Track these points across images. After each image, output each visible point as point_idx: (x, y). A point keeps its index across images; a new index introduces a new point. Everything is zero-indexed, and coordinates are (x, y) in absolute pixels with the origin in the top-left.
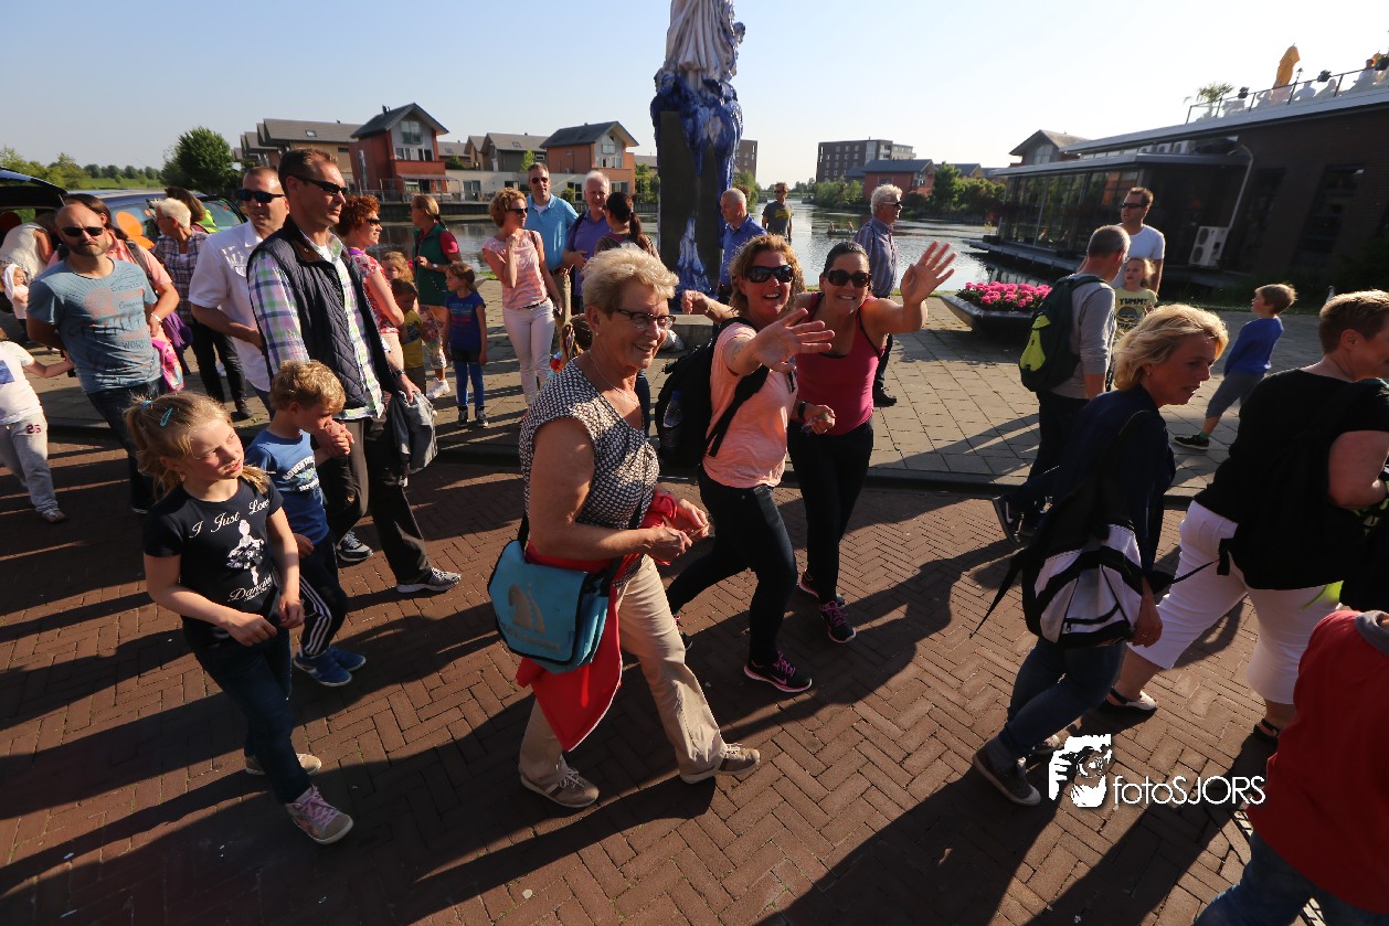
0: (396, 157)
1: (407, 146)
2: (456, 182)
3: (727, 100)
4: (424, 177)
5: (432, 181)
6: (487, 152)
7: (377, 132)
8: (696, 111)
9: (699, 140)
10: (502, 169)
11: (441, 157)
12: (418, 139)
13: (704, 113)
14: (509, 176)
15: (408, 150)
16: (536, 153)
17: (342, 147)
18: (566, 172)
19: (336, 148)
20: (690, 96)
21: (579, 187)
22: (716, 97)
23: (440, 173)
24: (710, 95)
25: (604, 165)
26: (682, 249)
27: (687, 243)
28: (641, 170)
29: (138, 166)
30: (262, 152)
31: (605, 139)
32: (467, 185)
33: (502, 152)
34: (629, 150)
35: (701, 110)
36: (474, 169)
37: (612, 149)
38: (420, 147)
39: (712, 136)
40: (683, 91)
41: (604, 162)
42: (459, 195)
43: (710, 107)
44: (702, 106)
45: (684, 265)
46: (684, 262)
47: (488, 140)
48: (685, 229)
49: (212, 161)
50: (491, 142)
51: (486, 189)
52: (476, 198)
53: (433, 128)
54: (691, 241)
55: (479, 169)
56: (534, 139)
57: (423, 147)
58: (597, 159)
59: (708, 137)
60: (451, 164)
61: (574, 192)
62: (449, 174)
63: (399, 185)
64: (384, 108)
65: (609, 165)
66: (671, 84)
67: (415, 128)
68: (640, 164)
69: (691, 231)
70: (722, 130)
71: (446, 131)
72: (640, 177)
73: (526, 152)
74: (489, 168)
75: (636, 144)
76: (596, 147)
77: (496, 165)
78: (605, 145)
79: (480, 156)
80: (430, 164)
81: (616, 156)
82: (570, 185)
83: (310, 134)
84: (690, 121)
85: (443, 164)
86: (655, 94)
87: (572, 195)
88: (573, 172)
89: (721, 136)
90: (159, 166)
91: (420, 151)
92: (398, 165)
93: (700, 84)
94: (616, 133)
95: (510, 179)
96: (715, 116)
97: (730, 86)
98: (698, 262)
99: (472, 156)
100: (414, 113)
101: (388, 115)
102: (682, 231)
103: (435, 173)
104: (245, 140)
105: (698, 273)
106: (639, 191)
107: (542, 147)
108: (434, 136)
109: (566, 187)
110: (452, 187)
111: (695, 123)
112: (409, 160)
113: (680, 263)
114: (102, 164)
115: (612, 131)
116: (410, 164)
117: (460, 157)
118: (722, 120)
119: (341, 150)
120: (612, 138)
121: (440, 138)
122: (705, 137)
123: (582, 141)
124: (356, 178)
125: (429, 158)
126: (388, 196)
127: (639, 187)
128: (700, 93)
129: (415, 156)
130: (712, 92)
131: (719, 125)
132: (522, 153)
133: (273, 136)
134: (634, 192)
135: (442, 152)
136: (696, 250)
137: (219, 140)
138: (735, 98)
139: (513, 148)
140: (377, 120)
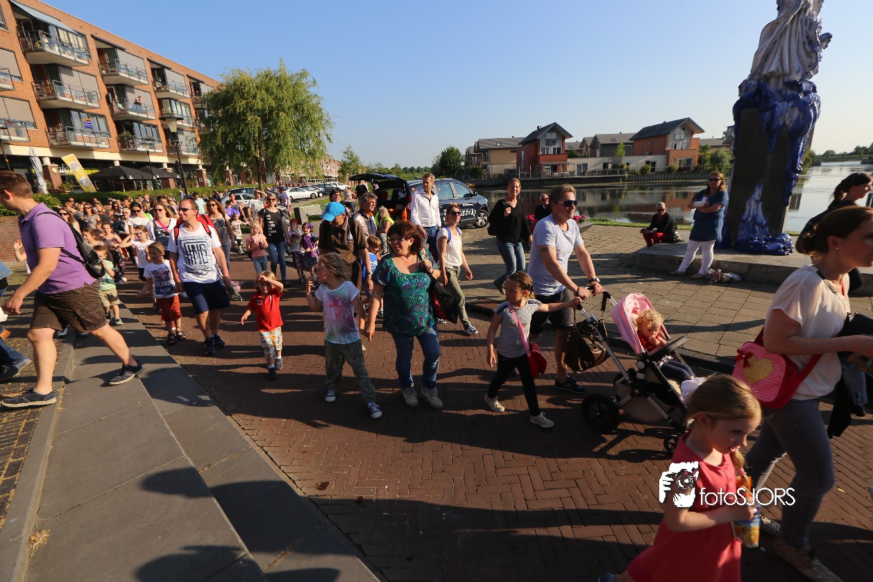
0: (541, 153)
1: (547, 147)
2: (572, 165)
3: (806, 93)
4: (555, 163)
5: (559, 165)
6: (594, 146)
7: (532, 141)
8: (775, 106)
9: (775, 127)
10: (601, 156)
11: (566, 151)
12: (554, 142)
13: (781, 106)
14: (606, 160)
15: (548, 149)
16: (626, 144)
17: (513, 150)
18: (645, 155)
19: (509, 151)
20: (770, 95)
21: (654, 164)
22: (796, 93)
23: (564, 161)
24: (789, 92)
25: (675, 148)
26: (747, 208)
27: (753, 202)
28: (704, 148)
29: (422, 166)
30: (474, 155)
31: (678, 130)
32: (579, 166)
33: (604, 145)
34: (695, 136)
35: (780, 105)
36: (584, 157)
37: (683, 136)
38: (554, 146)
39: (787, 122)
40: (764, 93)
41: (675, 145)
42: (574, 172)
43: (788, 101)
44: (781, 101)
45: (747, 218)
46: (749, 216)
47: (595, 138)
48: (753, 192)
49: (453, 162)
50: (597, 139)
51: (590, 169)
52: (584, 174)
53: (563, 135)
54: (757, 202)
55: (587, 157)
56: (626, 135)
57: (557, 146)
58: (670, 144)
59: (784, 123)
60: (571, 155)
61: (650, 167)
62: (569, 160)
63: (540, 169)
64: (538, 127)
65: (678, 147)
66: (754, 89)
67: (554, 136)
68: (703, 145)
69: (758, 193)
70: (798, 117)
71: (571, 136)
72: (703, 154)
73: (619, 144)
74: (594, 155)
75: (702, 131)
76: (670, 137)
77: (598, 153)
78: (679, 134)
79: (589, 149)
80: (559, 156)
81: (685, 141)
82: (648, 163)
83: (498, 144)
84: (768, 114)
85: (566, 155)
86: (738, 98)
87: (648, 169)
88: (650, 154)
89: (797, 121)
90: (430, 166)
91: (554, 149)
92: (541, 158)
93: (781, 85)
94: (688, 126)
95: (606, 162)
96: (793, 107)
97: (811, 83)
98: (761, 217)
99: (584, 149)
100: (555, 128)
101: (540, 130)
102: (749, 194)
103: (561, 161)
104: (468, 152)
105: (760, 225)
106: (700, 164)
107: (630, 140)
108: (564, 139)
109: (644, 164)
110: (570, 168)
111: (773, 115)
112: (547, 154)
113: (744, 217)
114: (409, 167)
115: (684, 124)
116: (547, 157)
117: (577, 151)
118: (800, 110)
119: (512, 152)
120: (684, 129)
121: (567, 141)
122: (781, 123)
123: (660, 133)
124: (518, 166)
125: (559, 153)
126: (533, 176)
127: (701, 160)
128: (780, 92)
129: (551, 152)
130: (792, 89)
131: (796, 113)
132: (617, 145)
133: (481, 148)
134: (696, 164)
135: (567, 148)
136: (760, 207)
137: (457, 151)
138: (814, 90)
139: (611, 142)
140: (534, 134)
